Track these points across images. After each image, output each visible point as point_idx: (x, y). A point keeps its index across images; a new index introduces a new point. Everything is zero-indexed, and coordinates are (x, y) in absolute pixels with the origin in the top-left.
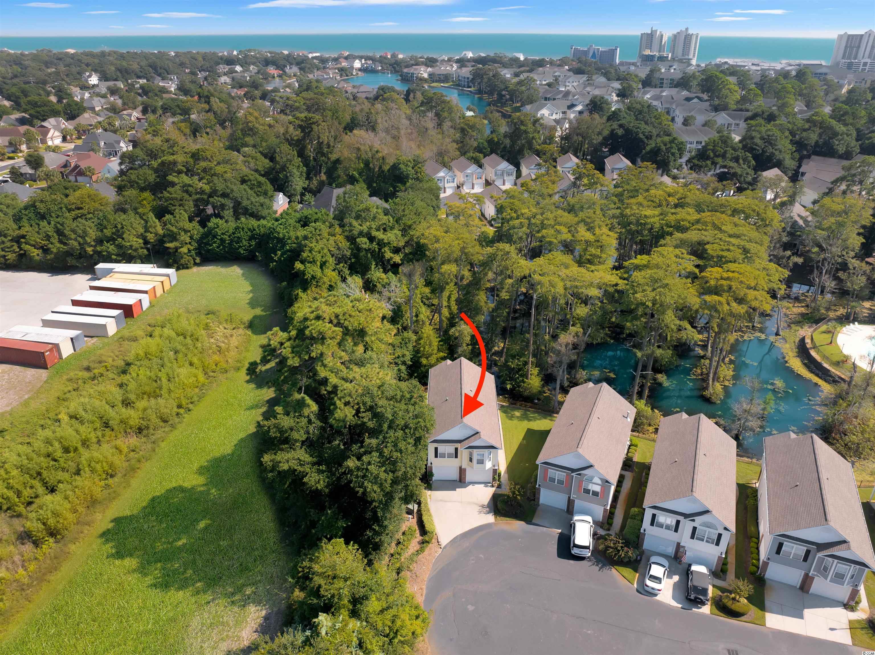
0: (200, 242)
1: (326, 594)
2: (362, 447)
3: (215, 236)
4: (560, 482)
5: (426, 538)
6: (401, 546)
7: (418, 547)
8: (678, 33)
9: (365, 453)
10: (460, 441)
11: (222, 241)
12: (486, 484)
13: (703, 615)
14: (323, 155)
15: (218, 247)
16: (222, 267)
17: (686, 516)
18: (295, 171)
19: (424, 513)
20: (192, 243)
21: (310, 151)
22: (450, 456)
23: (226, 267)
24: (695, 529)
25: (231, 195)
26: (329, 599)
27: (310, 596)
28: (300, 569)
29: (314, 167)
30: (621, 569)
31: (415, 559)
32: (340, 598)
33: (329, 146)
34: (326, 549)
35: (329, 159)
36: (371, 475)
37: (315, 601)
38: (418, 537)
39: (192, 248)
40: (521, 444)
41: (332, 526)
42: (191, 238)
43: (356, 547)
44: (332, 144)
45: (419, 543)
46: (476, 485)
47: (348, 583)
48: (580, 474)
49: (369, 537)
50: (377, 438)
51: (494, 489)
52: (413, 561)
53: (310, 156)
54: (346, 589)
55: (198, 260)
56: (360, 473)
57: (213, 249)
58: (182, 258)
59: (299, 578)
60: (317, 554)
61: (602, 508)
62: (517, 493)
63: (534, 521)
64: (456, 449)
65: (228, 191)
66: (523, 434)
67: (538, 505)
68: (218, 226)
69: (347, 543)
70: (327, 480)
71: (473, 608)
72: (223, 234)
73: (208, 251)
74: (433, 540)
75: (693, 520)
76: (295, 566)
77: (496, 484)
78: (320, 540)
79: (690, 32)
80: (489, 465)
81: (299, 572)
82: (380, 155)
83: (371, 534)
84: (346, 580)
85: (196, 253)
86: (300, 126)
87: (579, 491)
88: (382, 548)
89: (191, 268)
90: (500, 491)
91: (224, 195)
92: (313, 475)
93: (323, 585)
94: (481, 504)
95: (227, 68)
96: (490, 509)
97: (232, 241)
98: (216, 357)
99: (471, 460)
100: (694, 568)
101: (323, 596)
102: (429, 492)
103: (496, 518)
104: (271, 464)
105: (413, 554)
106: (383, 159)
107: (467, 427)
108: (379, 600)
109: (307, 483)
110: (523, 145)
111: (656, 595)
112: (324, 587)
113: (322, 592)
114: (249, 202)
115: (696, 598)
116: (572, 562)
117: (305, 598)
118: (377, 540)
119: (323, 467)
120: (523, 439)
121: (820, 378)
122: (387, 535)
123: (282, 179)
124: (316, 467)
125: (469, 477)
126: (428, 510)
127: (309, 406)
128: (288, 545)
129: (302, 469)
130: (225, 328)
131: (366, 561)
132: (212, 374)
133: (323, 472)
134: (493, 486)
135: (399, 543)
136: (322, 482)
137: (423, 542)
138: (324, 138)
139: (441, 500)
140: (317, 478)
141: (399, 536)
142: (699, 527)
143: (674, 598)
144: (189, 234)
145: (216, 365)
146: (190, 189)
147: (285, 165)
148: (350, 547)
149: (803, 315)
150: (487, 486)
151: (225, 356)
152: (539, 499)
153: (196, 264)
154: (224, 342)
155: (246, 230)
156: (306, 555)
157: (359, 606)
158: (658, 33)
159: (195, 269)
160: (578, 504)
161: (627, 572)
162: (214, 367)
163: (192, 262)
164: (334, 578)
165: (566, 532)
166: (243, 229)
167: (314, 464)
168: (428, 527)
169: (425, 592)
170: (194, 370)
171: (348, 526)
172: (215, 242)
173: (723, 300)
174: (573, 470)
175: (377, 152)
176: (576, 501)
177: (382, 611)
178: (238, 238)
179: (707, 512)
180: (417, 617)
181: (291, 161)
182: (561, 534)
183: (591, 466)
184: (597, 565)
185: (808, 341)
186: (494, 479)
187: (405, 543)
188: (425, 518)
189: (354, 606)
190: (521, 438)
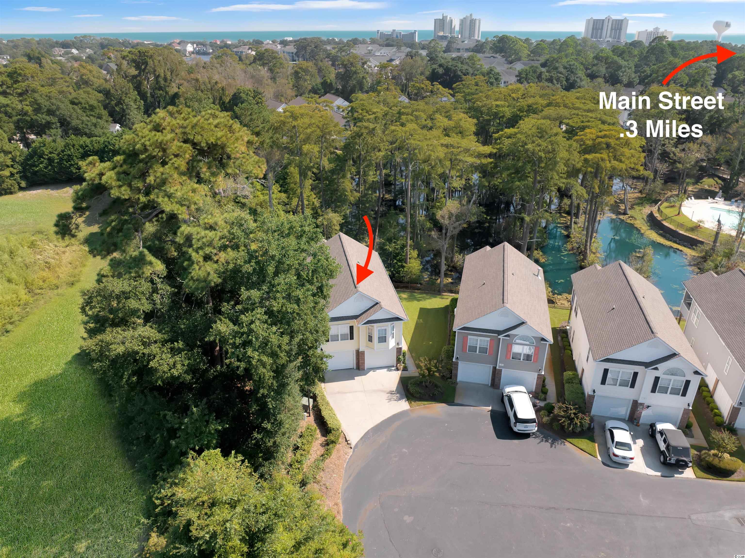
0: (24, 164)
1: (202, 534)
2: (237, 303)
3: (41, 156)
4: (483, 350)
5: (331, 437)
6: (299, 452)
7: (322, 450)
8: (465, 18)
9: (245, 311)
10: (355, 317)
11: (50, 160)
12: (389, 368)
13: (688, 479)
14: (160, 88)
15: (46, 168)
16: (52, 189)
17: (647, 365)
18: (132, 103)
19: (322, 408)
20: (15, 166)
21: (147, 87)
22: (344, 337)
23: (57, 189)
24: (657, 379)
25: (58, 113)
26: (207, 542)
27: (173, 542)
28: (158, 502)
29: (151, 103)
30: (575, 441)
31: (321, 465)
32: (227, 537)
33: (165, 80)
34: (196, 465)
35: (167, 93)
36: (257, 338)
37: (183, 549)
38: (320, 439)
39: (15, 171)
40: (417, 323)
41: (201, 433)
42: (13, 160)
43: (240, 457)
44: (169, 78)
45: (322, 445)
46: (378, 371)
47: (239, 509)
48: (508, 336)
49: (257, 442)
50: (259, 290)
51: (400, 372)
52: (318, 468)
53: (146, 93)
54: (235, 521)
55: (23, 184)
56: (238, 341)
57: (41, 170)
58: (3, 182)
59: (157, 515)
60: (181, 475)
61: (535, 375)
62: (434, 369)
63: (456, 401)
64: (351, 328)
65: (54, 107)
66: (417, 313)
67: (456, 383)
68: (45, 145)
69: (226, 454)
70: (186, 362)
71: (412, 518)
72: (51, 153)
73: (35, 173)
74: (340, 440)
75: (656, 369)
76: (150, 498)
77: (401, 366)
78: (184, 454)
79: (474, 17)
80: (392, 343)
81: (157, 507)
82: (220, 85)
83: (259, 436)
84: (233, 505)
85: (21, 177)
86: (134, 61)
87: (507, 357)
88: (279, 455)
89: (15, 193)
90: (406, 374)
91: (50, 112)
92: (164, 356)
93: (195, 519)
94: (388, 390)
95: (63, 51)
96: (401, 395)
97: (61, 159)
98: (46, 274)
99: (370, 339)
100: (660, 427)
101: (197, 539)
102: (323, 385)
103: (410, 403)
104: (97, 349)
105: (317, 460)
106: (223, 89)
107: (364, 296)
108: (289, 529)
109: (156, 370)
110: (354, 86)
111: (627, 465)
112: (197, 522)
113: (194, 532)
114: (78, 122)
115: (678, 461)
116: (516, 442)
117: (167, 546)
118: (270, 444)
119: (180, 344)
120: (419, 318)
121: (679, 244)
122: (284, 434)
123: (119, 113)
124: (169, 345)
125: (368, 362)
126: (328, 404)
127: (151, 263)
128: (139, 471)
129: (146, 351)
130: (56, 246)
131: (257, 475)
132: (39, 291)
133: (180, 351)
134: (397, 369)
135: (296, 448)
136: (179, 366)
137: (327, 444)
138: (161, 71)
139: (339, 393)
140: (171, 361)
141: (295, 439)
142: (662, 377)
143: (648, 466)
144: (10, 156)
145: (44, 281)
146: (9, 110)
147: (121, 99)
148: (231, 459)
149: (639, 198)
150: (391, 370)
151: (56, 272)
152: (456, 376)
153: (21, 189)
154: (54, 258)
155: (77, 147)
156: (165, 480)
157: (259, 545)
158: (448, 18)
159: (21, 194)
160: (506, 373)
161: (584, 443)
162: (41, 283)
163: (17, 187)
164: (213, 505)
165: (498, 408)
166: (73, 146)
167: (164, 342)
168: (331, 423)
169: (341, 508)
170: (13, 286)
171: (225, 429)
172: (42, 163)
173: (605, 156)
174: (499, 333)
175: (216, 83)
176: (503, 370)
177: (297, 546)
178: (69, 156)
179: (674, 355)
180: (345, 545)
181: (126, 94)
182: (492, 411)
183: (523, 323)
184: (547, 441)
185: (656, 215)
186: (398, 360)
187: (306, 447)
188: (324, 413)
189: (251, 545)
190: (416, 317)
